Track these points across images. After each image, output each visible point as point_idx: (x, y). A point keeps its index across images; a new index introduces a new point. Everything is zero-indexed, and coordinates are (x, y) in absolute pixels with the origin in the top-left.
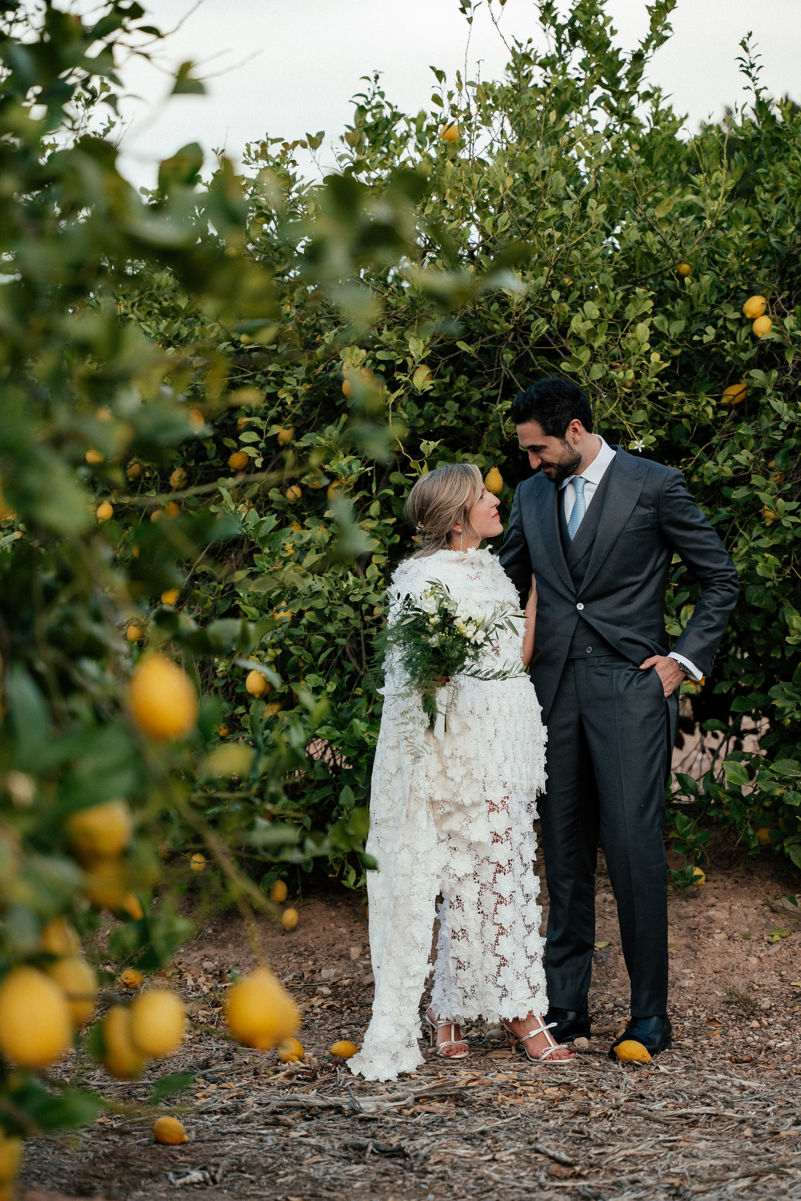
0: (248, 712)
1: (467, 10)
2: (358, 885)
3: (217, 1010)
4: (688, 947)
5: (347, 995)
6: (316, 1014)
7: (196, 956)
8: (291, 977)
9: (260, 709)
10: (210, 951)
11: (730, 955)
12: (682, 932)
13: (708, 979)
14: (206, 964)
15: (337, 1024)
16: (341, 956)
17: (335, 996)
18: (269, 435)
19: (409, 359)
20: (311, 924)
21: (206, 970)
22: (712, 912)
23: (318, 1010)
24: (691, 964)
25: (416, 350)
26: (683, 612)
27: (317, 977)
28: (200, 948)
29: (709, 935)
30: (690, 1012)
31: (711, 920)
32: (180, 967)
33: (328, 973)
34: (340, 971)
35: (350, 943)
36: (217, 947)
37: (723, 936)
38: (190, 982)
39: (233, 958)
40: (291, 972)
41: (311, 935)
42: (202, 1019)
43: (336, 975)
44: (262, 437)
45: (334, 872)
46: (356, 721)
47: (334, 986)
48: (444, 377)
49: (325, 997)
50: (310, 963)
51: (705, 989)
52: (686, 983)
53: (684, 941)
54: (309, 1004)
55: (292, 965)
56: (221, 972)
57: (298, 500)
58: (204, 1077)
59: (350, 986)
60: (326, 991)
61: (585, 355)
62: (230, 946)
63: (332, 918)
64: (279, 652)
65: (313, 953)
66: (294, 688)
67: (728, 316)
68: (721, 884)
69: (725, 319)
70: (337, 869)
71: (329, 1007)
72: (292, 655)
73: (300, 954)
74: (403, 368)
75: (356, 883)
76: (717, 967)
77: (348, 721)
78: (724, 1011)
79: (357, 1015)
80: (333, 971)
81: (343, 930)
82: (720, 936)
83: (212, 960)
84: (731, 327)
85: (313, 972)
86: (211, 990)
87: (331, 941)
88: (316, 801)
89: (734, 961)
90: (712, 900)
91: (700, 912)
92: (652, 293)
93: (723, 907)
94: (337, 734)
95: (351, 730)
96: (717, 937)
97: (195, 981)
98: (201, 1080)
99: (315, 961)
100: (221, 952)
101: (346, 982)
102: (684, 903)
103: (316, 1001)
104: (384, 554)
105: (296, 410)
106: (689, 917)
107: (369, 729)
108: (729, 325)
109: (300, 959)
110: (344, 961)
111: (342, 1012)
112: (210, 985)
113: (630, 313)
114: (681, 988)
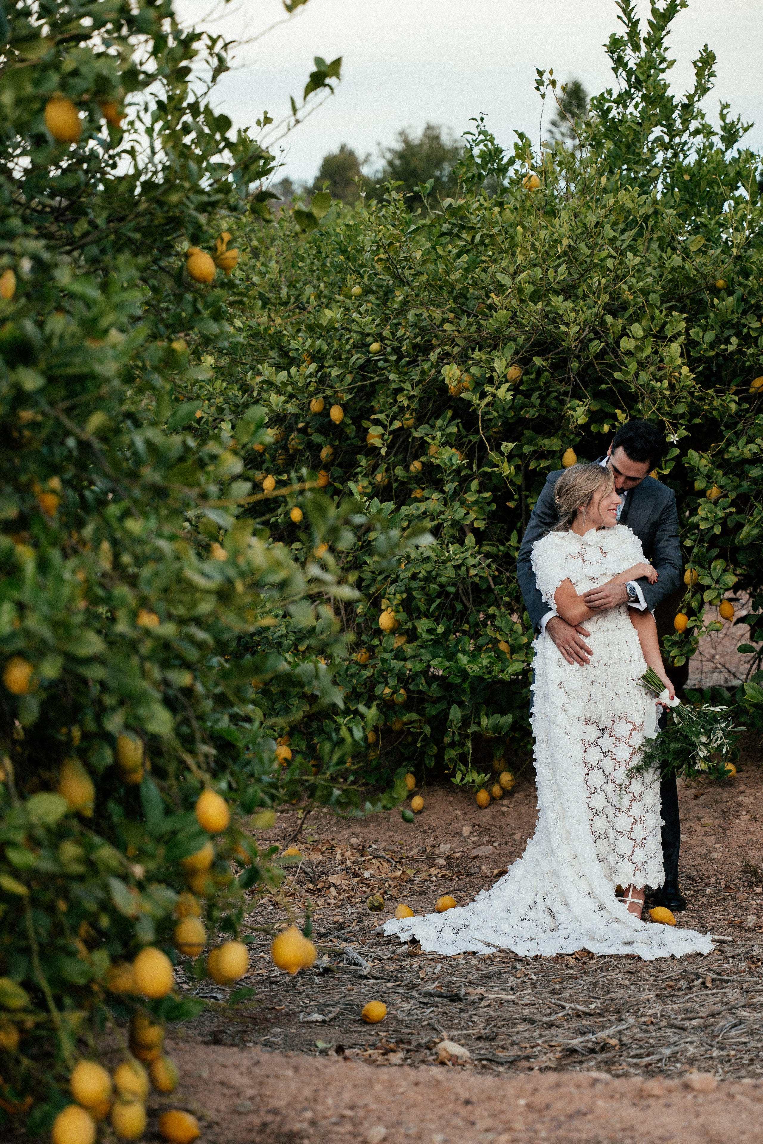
0: (381, 644)
1: (541, 88)
2: (464, 782)
3: (356, 879)
4: (720, 826)
5: (458, 866)
6: (432, 882)
7: (346, 833)
8: (416, 851)
9: (390, 642)
10: (356, 829)
11: (751, 833)
12: (716, 815)
13: (733, 852)
14: (353, 840)
15: (447, 890)
16: (456, 834)
17: (449, 866)
18: (392, 428)
19: (494, 374)
20: (434, 807)
21: (352, 845)
22: (741, 798)
23: (434, 879)
24: (721, 840)
25: (499, 368)
26: (713, 565)
27: (437, 851)
28: (349, 827)
29: (737, 817)
30: (713, 880)
31: (739, 804)
32: (333, 843)
33: (445, 848)
34: (454, 846)
35: (463, 823)
36: (362, 826)
37: (748, 817)
38: (339, 857)
39: (374, 836)
40: (417, 846)
41: (434, 816)
42: (344, 888)
43: (451, 849)
44: (385, 430)
45: (449, 769)
46: (460, 655)
47: (448, 858)
48: (531, 374)
49: (440, 867)
50: (432, 839)
51: (729, 860)
52: (715, 856)
53: (717, 822)
54: (427, 874)
55: (418, 841)
56: (364, 847)
57: (419, 473)
58: (338, 937)
59: (460, 858)
60: (442, 862)
61: (633, 367)
62: (372, 825)
63: (450, 802)
64: (405, 596)
65: (435, 831)
66: (416, 624)
67: (752, 325)
68: (752, 774)
69: (749, 328)
70: (451, 766)
71: (443, 876)
72: (415, 598)
73: (424, 832)
74: (491, 380)
75: (462, 780)
76: (741, 843)
77: (455, 654)
78: (740, 879)
79: (463, 882)
80: (448, 846)
81: (458, 812)
82: (745, 817)
83: (357, 837)
84: (753, 334)
85: (433, 846)
86: (353, 863)
87: (449, 822)
88: (434, 713)
89: (754, 837)
90: (742, 788)
91: (732, 798)
92: (685, 315)
93: (751, 794)
94: (447, 664)
95: (456, 662)
96: (742, 818)
97: (342, 855)
98: (336, 940)
99: (436, 838)
100: (365, 830)
101: (458, 855)
102: (721, 790)
103: (433, 871)
104: (484, 519)
105: (415, 405)
106: (722, 802)
107: (469, 662)
108: (751, 333)
109: (425, 836)
110: (457, 837)
111: (452, 880)
112: (353, 859)
113: (669, 332)
114: (711, 859)
